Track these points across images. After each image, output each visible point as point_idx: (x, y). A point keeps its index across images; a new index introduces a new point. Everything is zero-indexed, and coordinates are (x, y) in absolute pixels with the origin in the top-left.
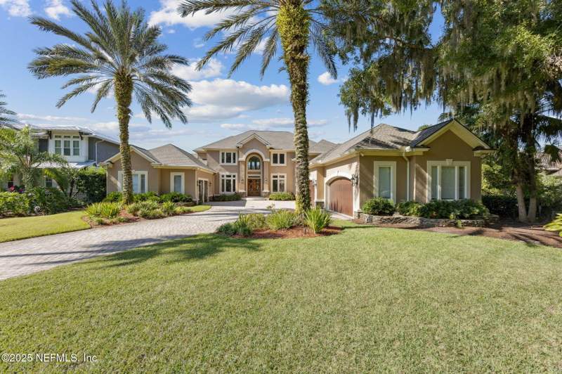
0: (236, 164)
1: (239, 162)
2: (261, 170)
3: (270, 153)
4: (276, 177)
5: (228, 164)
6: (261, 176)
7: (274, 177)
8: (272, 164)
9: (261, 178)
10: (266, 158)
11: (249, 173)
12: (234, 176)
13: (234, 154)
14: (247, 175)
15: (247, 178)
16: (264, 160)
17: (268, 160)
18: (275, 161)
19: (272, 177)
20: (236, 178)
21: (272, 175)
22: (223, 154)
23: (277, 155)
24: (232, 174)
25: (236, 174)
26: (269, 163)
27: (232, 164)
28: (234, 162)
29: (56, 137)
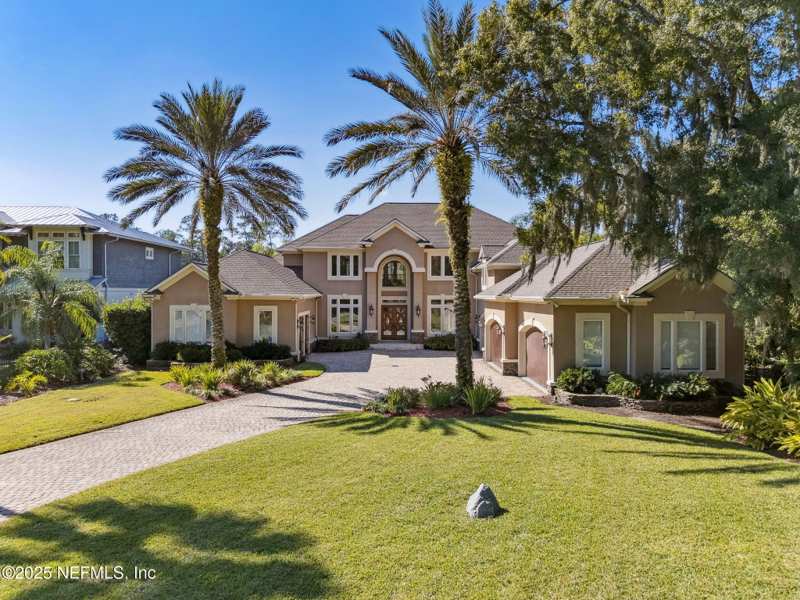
0: (359, 277)
1: (365, 275)
2: (407, 289)
3: (426, 254)
4: (439, 302)
5: (344, 278)
6: (408, 298)
7: (433, 302)
8: (431, 278)
9: (408, 303)
10: (418, 266)
11: (384, 294)
12: (356, 302)
13: (356, 258)
14: (381, 299)
15: (380, 303)
16: (415, 269)
17: (423, 270)
18: (436, 272)
19: (429, 302)
20: (360, 306)
21: (430, 298)
22: (334, 258)
23: (439, 258)
24: (352, 298)
25: (359, 298)
26: (424, 275)
27: (351, 277)
28: (356, 273)
29: (40, 235)
